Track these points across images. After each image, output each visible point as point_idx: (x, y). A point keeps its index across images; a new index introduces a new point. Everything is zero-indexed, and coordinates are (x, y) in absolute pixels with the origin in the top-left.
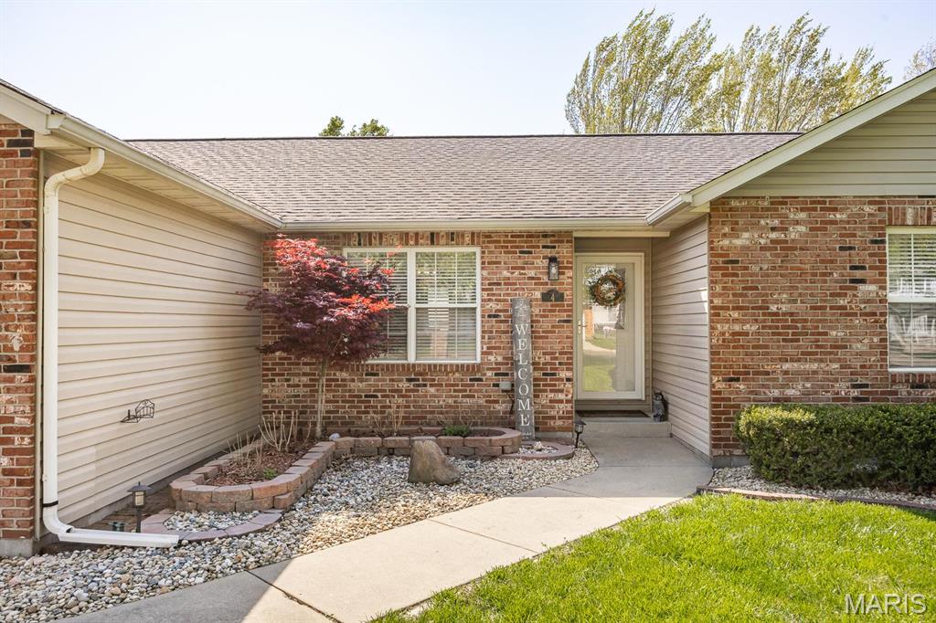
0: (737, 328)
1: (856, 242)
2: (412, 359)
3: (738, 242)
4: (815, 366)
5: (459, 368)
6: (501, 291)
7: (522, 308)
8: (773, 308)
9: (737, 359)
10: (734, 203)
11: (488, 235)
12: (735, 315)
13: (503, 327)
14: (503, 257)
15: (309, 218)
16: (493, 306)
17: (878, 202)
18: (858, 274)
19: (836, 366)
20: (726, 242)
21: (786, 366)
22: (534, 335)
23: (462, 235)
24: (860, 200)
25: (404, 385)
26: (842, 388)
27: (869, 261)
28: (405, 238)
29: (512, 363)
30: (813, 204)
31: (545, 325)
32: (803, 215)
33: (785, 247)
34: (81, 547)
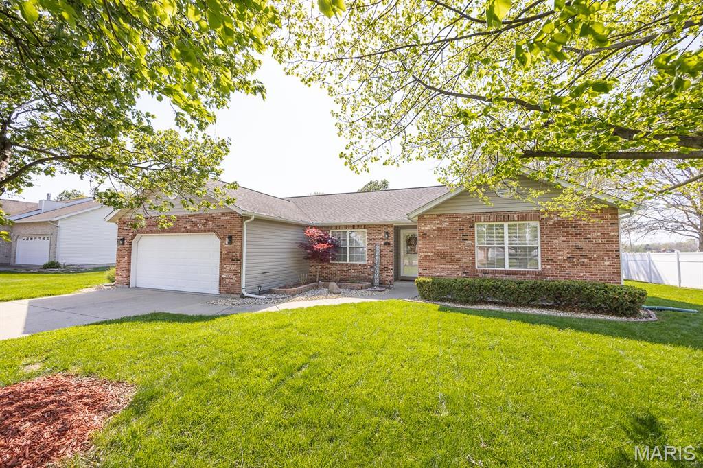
0: (426, 254)
1: (464, 228)
2: (348, 262)
3: (426, 228)
4: (451, 266)
5: (360, 265)
6: (372, 242)
7: (378, 247)
8: (437, 248)
9: (426, 264)
10: (425, 216)
11: (368, 226)
12: (426, 250)
13: (373, 253)
14: (373, 232)
15: (320, 222)
16: (370, 246)
17: (472, 214)
18: (465, 238)
19: (457, 266)
20: (423, 228)
21: (442, 266)
22: (381, 255)
23: (361, 226)
24: (465, 214)
25: (345, 269)
26: (460, 273)
27: (469, 233)
28: (346, 227)
29: (374, 263)
30: (450, 216)
31: (385, 252)
32: (447, 220)
33: (441, 230)
34: (248, 297)
